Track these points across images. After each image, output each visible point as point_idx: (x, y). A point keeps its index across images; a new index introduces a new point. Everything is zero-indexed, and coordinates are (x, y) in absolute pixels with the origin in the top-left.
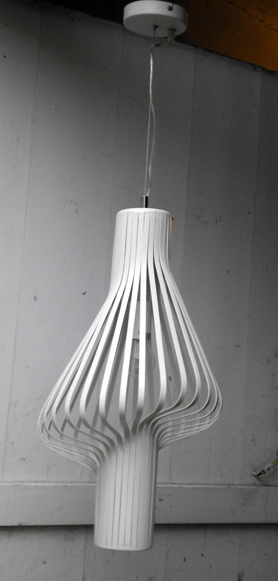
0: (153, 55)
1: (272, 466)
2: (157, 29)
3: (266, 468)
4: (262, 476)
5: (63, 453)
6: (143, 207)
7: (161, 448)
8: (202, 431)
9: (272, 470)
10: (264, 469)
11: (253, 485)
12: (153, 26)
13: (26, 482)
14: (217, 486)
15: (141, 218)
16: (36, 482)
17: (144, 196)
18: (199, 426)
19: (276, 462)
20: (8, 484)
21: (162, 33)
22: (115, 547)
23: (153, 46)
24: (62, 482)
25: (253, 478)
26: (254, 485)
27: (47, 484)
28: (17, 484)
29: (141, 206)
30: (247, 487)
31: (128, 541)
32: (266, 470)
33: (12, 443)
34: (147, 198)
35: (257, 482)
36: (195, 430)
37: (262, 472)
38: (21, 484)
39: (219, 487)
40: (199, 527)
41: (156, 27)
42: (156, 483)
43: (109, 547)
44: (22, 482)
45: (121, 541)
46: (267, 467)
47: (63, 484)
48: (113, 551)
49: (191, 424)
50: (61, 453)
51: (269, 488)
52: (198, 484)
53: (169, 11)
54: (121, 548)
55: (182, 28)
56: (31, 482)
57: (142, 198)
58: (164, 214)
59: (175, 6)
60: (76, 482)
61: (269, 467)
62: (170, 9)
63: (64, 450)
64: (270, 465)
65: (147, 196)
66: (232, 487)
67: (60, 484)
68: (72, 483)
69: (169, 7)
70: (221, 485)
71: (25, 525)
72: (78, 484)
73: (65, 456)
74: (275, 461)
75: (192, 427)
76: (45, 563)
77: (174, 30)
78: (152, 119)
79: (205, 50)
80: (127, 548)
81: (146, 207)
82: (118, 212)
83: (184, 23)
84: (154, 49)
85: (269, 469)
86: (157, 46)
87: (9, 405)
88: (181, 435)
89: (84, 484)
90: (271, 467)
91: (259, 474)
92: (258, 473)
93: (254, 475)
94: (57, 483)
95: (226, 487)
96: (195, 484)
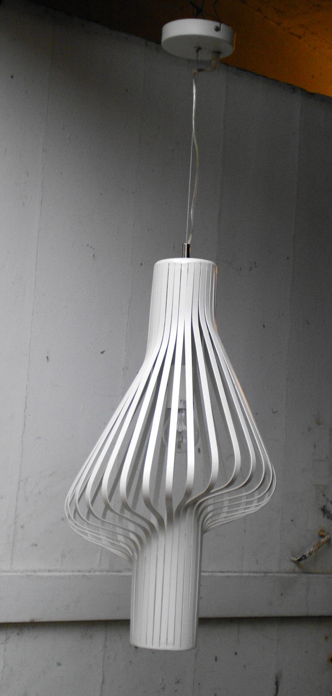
0: (196, 81)
1: (314, 550)
2: (199, 52)
3: (308, 553)
4: (302, 562)
5: (90, 537)
6: (185, 257)
7: (206, 532)
8: (248, 515)
9: (314, 554)
10: (304, 555)
11: (291, 573)
12: (196, 49)
13: (39, 571)
14: (252, 574)
15: (184, 269)
16: (49, 571)
17: (186, 244)
18: (245, 509)
19: (319, 545)
20: (19, 574)
21: (205, 56)
22: (156, 647)
23: (195, 71)
24: (79, 571)
25: (293, 564)
26: (294, 572)
27: (62, 574)
28: (30, 574)
29: (182, 256)
30: (286, 575)
31: (171, 639)
32: (307, 555)
33: (22, 527)
34: (188, 246)
35: (297, 569)
36: (240, 513)
37: (303, 558)
38: (33, 574)
39: (255, 575)
40: (231, 621)
41: (199, 49)
42: (200, 571)
43: (149, 646)
44: (34, 571)
45: (163, 639)
46: (309, 551)
47: (80, 573)
48: (153, 651)
49: (237, 507)
50: (88, 538)
51: (310, 575)
52: (231, 572)
53: (216, 32)
54: (163, 647)
55: (228, 51)
56: (43, 571)
57: (183, 246)
58: (209, 265)
59: (223, 26)
60: (95, 571)
61: (311, 552)
62: (217, 29)
63: (90, 533)
64: (312, 550)
65: (189, 243)
66: (269, 574)
67: (76, 574)
68: (90, 572)
69: (216, 27)
70: (257, 572)
71: (38, 621)
72: (97, 573)
73: (92, 540)
74: (317, 545)
75: (237, 511)
76: (59, 664)
77: (218, 53)
78: (194, 155)
79: (238, 69)
80: (170, 647)
81: (188, 256)
82: (156, 262)
83: (231, 44)
84: (196, 75)
85: (310, 554)
86: (200, 70)
87: (19, 482)
88: (224, 519)
89: (104, 573)
90: (313, 552)
91: (300, 560)
92: (298, 559)
93: (293, 561)
94: (73, 572)
95: (263, 574)
96: (228, 572)
